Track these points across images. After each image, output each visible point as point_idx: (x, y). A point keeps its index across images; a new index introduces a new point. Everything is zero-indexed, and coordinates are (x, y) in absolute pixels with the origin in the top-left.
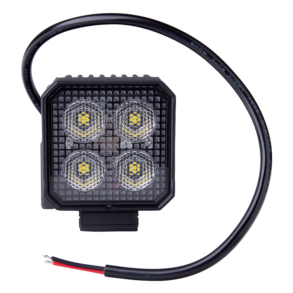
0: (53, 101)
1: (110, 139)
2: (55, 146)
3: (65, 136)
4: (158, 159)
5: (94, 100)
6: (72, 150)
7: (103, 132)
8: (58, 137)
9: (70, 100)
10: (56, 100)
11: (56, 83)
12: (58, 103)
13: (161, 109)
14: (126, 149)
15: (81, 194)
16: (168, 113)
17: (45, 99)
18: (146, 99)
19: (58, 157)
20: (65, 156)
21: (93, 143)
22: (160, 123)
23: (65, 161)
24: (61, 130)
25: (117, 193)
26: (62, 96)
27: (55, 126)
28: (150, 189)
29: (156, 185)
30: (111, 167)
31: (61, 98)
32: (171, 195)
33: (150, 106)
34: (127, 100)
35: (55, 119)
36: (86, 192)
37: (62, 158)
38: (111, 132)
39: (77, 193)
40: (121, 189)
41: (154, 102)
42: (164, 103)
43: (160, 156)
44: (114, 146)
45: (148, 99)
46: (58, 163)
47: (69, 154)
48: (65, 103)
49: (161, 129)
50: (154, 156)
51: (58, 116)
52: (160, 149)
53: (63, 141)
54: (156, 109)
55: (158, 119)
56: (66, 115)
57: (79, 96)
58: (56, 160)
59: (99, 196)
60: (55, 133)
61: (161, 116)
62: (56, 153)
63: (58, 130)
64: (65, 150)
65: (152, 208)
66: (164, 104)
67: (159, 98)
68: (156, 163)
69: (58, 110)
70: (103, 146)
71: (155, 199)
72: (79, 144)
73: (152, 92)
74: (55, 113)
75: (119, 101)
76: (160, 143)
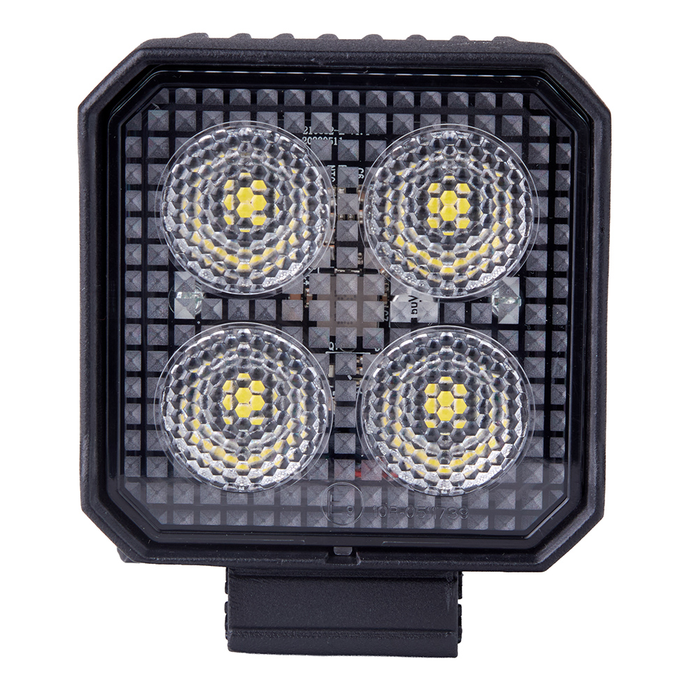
0: (124, 127)
1: (350, 283)
2: (133, 308)
3: (171, 269)
4: (539, 365)
5: (287, 124)
6: (198, 323)
7: (322, 255)
8: (144, 268)
9: (193, 123)
10: (136, 123)
11: (139, 54)
12: (144, 134)
13: (553, 167)
14: (414, 325)
15: (232, 500)
16: (581, 183)
17: (94, 117)
18: (492, 126)
19: (143, 348)
20: (170, 348)
21: (280, 297)
22: (551, 221)
23: (170, 366)
24: (157, 241)
25: (377, 498)
26: (162, 107)
27: (134, 227)
28: (508, 486)
29: (532, 473)
30: (352, 394)
31: (158, 117)
32: (589, 512)
33: (511, 153)
34: (416, 126)
35: (134, 201)
36: (250, 495)
37: (159, 355)
38: (353, 256)
39: (215, 498)
40: (389, 484)
41: (526, 140)
42: (565, 140)
43: (549, 354)
44: (365, 309)
45: (504, 127)
46: (143, 374)
47: (185, 337)
48: (172, 134)
49: (551, 247)
50: (522, 354)
51: (145, 188)
52: (549, 328)
53: (163, 286)
54: (534, 167)
55: (542, 205)
56: (174, 181)
57: (227, 109)
58: (133, 361)
59: (305, 509)
60: (134, 254)
61: (552, 194)
62: (133, 334)
63: (145, 241)
64: (171, 322)
65: (513, 560)
66: (566, 148)
67: (544, 124)
68: (533, 381)
69: (143, 161)
70: (321, 309)
71: (525, 527)
72: (225, 298)
73: (518, 98)
74: (134, 173)
75: (384, 129)
76: (550, 301)
